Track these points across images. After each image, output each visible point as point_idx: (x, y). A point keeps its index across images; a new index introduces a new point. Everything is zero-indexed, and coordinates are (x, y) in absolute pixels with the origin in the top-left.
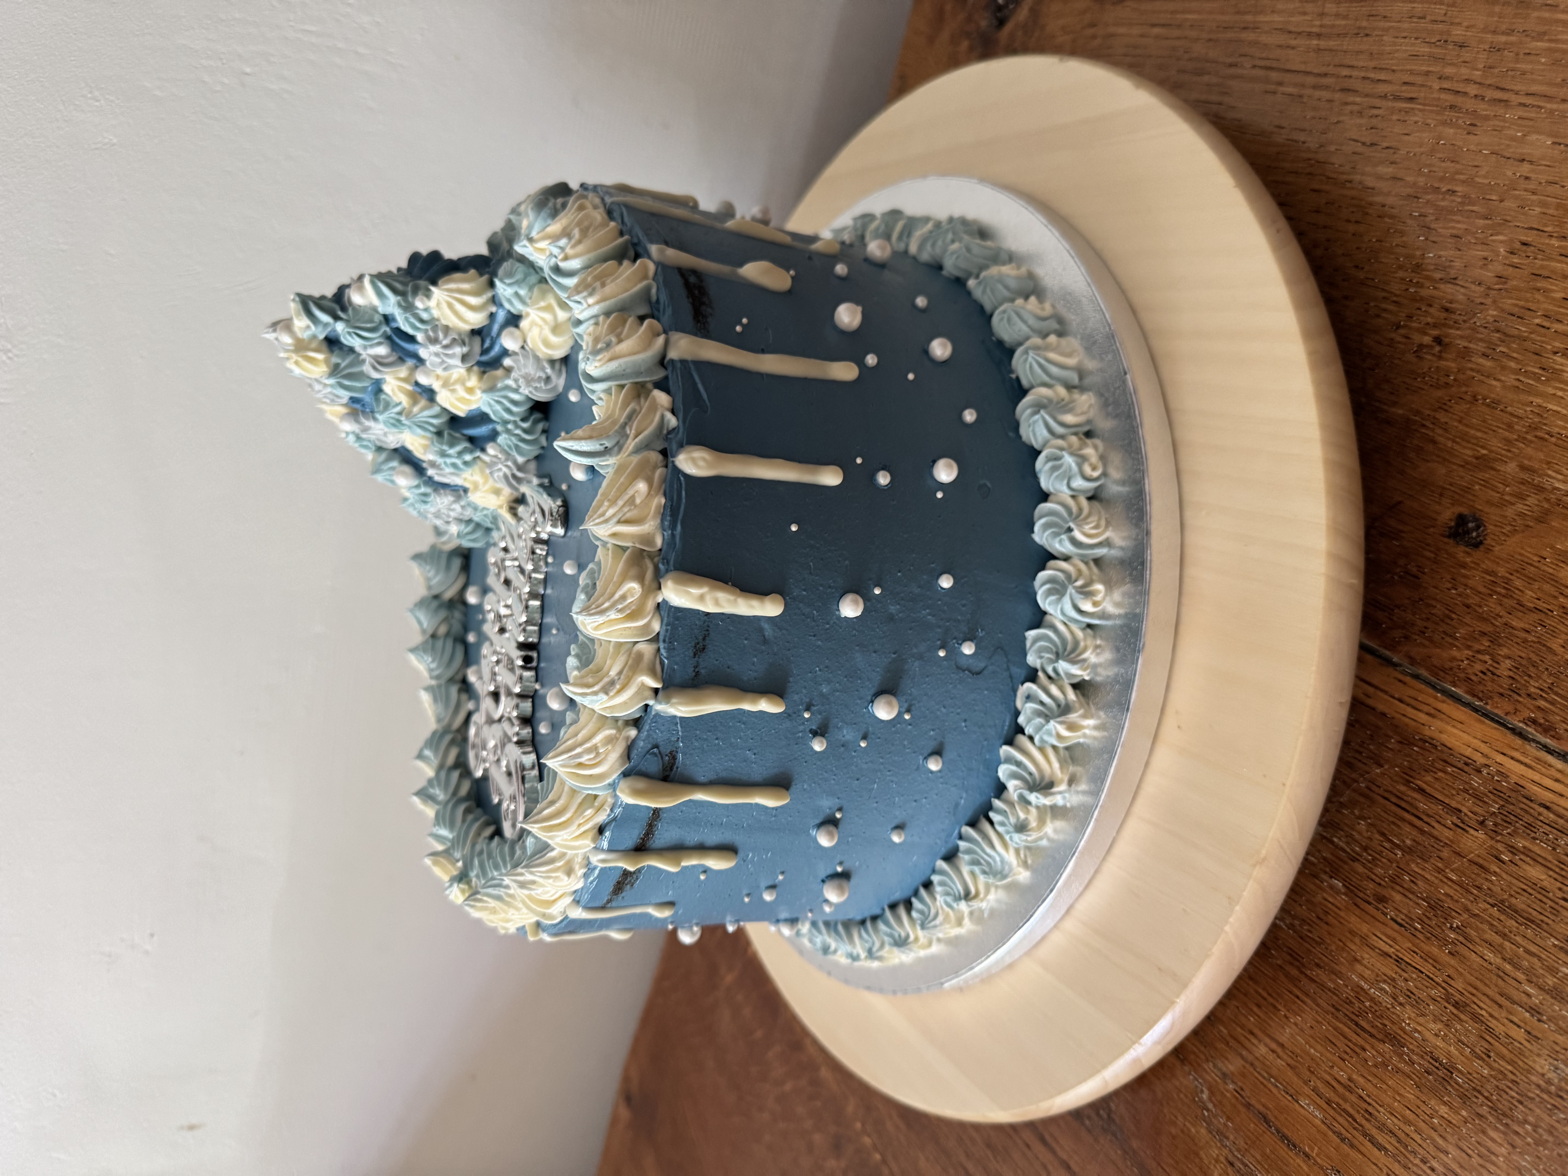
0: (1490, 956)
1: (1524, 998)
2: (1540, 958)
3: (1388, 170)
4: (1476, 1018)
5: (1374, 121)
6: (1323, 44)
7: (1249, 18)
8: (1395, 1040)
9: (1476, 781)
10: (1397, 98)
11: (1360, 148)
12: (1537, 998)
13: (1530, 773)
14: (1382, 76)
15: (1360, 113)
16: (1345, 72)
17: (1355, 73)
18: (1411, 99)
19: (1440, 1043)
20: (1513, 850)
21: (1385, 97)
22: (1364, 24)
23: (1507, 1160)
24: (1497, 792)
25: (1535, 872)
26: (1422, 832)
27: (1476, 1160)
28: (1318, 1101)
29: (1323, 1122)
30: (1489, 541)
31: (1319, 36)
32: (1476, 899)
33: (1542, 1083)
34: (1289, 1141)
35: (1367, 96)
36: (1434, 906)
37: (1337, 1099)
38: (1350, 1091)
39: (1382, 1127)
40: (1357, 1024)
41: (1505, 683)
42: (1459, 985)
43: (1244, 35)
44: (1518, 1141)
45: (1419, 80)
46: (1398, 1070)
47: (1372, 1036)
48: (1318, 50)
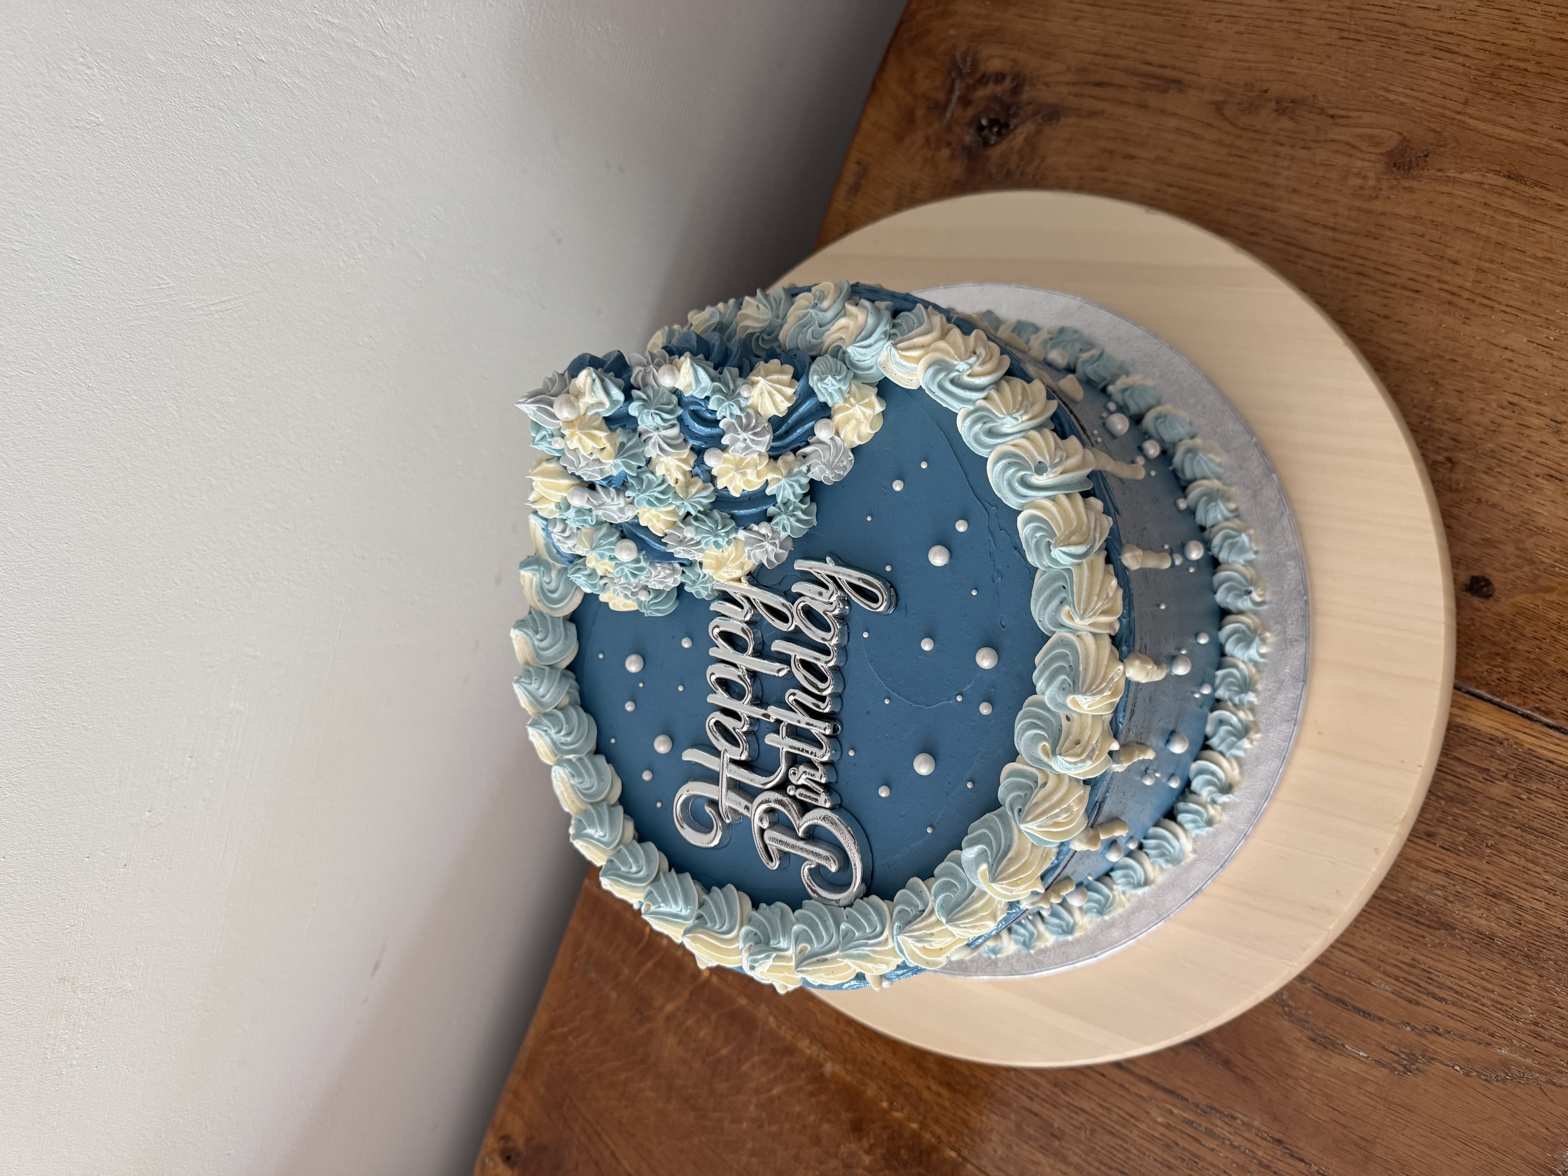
0: (1516, 859)
1: (1543, 883)
2: (1553, 857)
3: (1402, 338)
4: (1509, 900)
5: (1386, 301)
6: (1338, 236)
7: (1267, 201)
8: (1449, 927)
9: (1499, 750)
10: (1404, 288)
11: (1376, 318)
12: (1552, 880)
13: (1537, 742)
14: (1392, 270)
15: (1374, 293)
16: (1359, 261)
17: (1367, 263)
18: (1417, 291)
19: (1483, 922)
20: (1529, 791)
21: (1394, 285)
22: (1373, 230)
23: (1539, 986)
24: (1515, 756)
25: (1547, 804)
26: (1460, 786)
27: (1514, 990)
28: (1388, 979)
29: (1393, 993)
30: (1496, 594)
31: (1334, 229)
32: (1504, 825)
33: (1559, 933)
34: (1364, 1012)
35: (1379, 281)
36: (1473, 833)
37: (1402, 974)
38: (1414, 967)
39: (1441, 986)
40: (1417, 921)
41: (1517, 685)
42: (1496, 882)
43: (1263, 214)
44: (1544, 972)
45: (1423, 279)
46: (1452, 946)
47: (1429, 927)
48: (1334, 240)
